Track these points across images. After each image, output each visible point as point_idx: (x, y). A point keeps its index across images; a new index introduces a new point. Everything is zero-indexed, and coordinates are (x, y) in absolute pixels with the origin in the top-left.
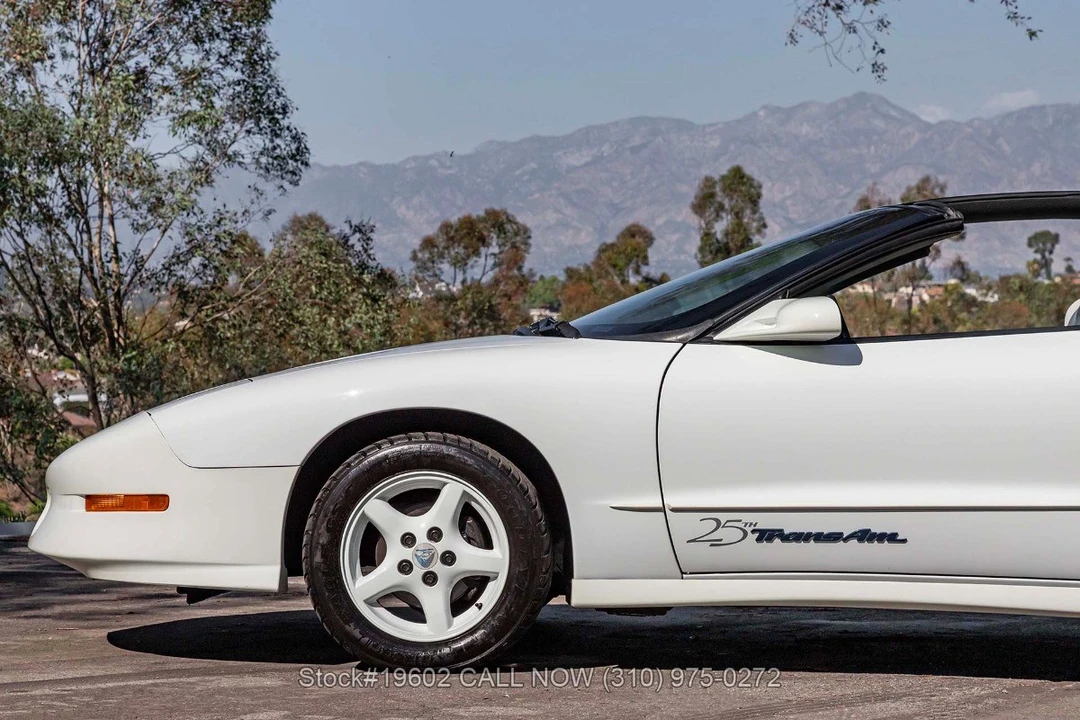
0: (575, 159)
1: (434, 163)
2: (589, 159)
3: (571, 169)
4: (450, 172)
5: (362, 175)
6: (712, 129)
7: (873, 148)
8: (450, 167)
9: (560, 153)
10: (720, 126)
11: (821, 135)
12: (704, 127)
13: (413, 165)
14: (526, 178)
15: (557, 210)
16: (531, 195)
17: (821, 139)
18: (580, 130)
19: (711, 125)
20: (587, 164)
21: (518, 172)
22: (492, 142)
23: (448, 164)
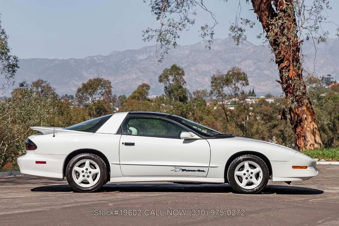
0: (142, 57)
1: (96, 58)
2: (146, 57)
3: (140, 60)
4: (101, 61)
5: (72, 63)
6: (186, 47)
7: (238, 53)
8: (101, 60)
9: (137, 55)
10: (189, 46)
11: (222, 49)
12: (184, 47)
13: (89, 59)
14: (126, 63)
15: (136, 74)
16: (128, 69)
17: (222, 51)
18: (143, 48)
20: (146, 59)
21: (123, 61)
22: (115, 51)
23: (100, 59)
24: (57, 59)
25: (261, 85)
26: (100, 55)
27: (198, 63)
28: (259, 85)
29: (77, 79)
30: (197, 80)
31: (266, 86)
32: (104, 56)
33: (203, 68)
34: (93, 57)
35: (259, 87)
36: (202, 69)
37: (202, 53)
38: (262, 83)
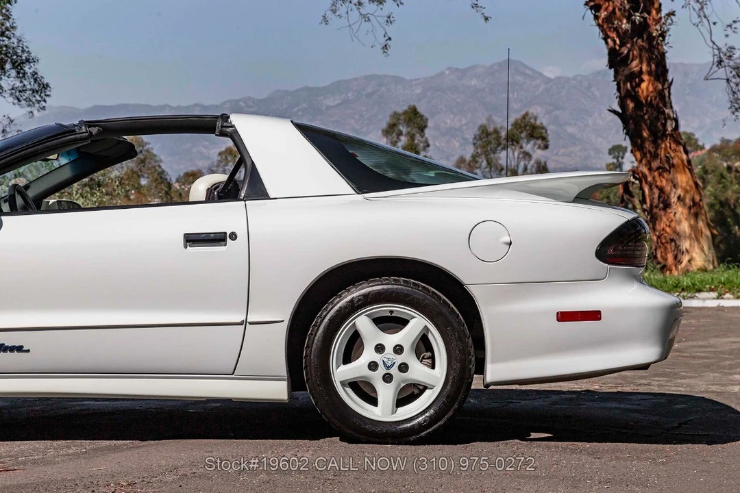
0: (331, 101)
1: (241, 104)
2: (340, 101)
3: (329, 108)
4: (252, 109)
6: (416, 82)
7: (516, 94)
8: (252, 107)
9: (322, 98)
10: (422, 80)
11: (484, 86)
12: (412, 80)
13: (229, 105)
14: (301, 114)
17: (484, 89)
18: (334, 83)
19: (416, 80)
20: (338, 105)
21: (295, 110)
22: (278, 91)
23: (251, 104)
24: (169, 106)
25: (560, 154)
26: (250, 98)
27: (439, 113)
28: (557, 154)
29: (206, 143)
30: (438, 145)
31: (569, 155)
32: (259, 100)
33: (449, 121)
34: (237, 101)
35: (556, 158)
36: (446, 123)
37: (446, 94)
38: (562, 151)
